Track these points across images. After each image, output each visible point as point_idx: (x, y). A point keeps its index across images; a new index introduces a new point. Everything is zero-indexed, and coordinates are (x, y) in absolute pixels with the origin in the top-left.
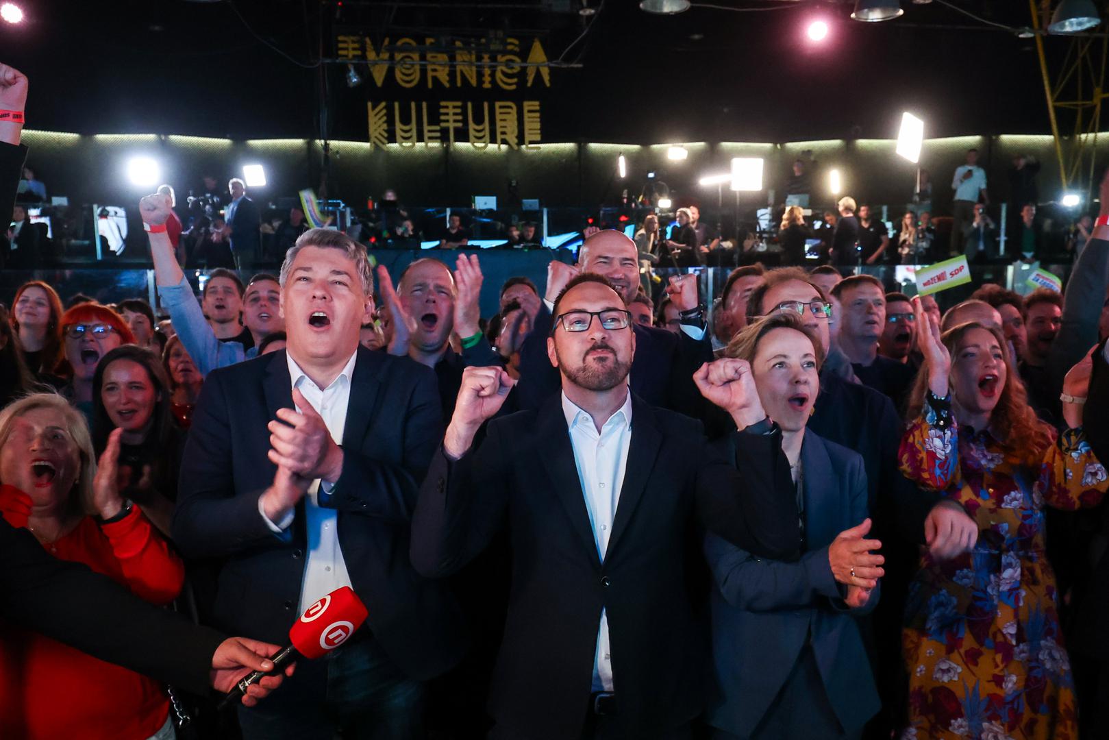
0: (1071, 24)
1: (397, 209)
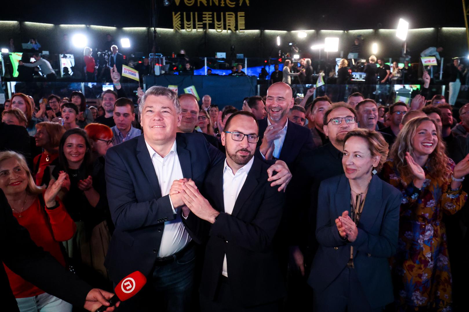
1: (185, 58)
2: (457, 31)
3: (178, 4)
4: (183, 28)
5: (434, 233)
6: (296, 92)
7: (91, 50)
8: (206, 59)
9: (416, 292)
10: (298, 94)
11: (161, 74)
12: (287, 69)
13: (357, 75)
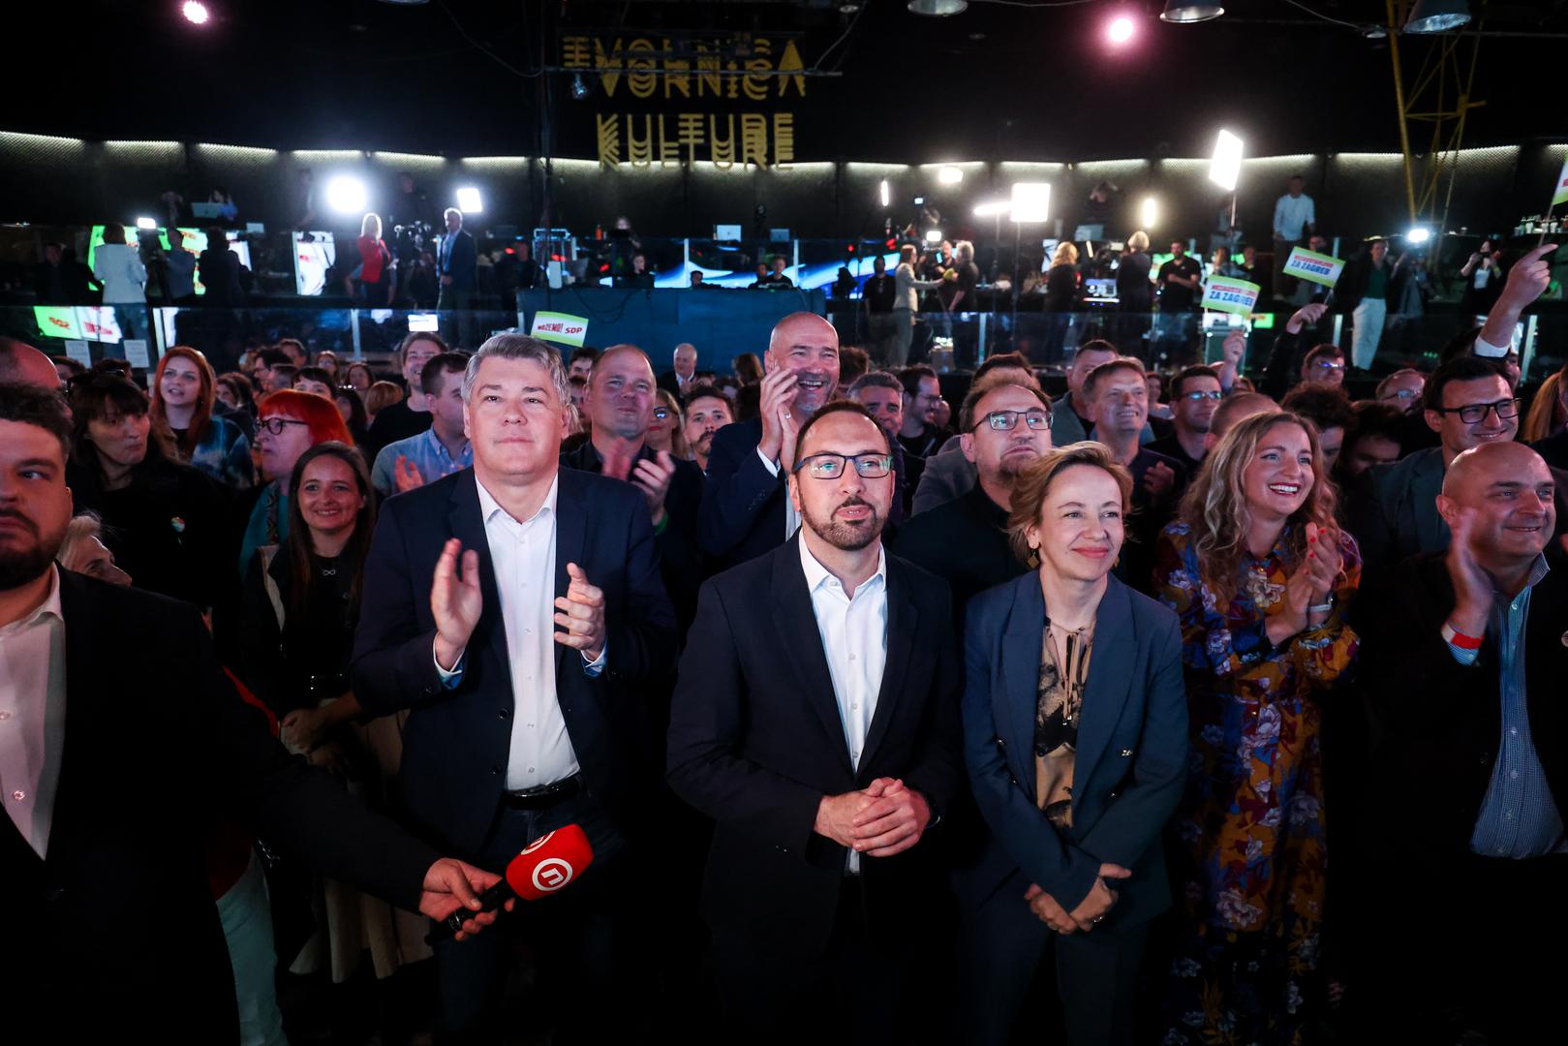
0: (1434, 22)
1: (630, 239)
2: (1380, 163)
3: (610, 92)
4: (624, 157)
5: (1281, 730)
6: (932, 333)
8: (686, 242)
9: (1231, 889)
10: (938, 340)
11: (565, 286)
12: (908, 270)
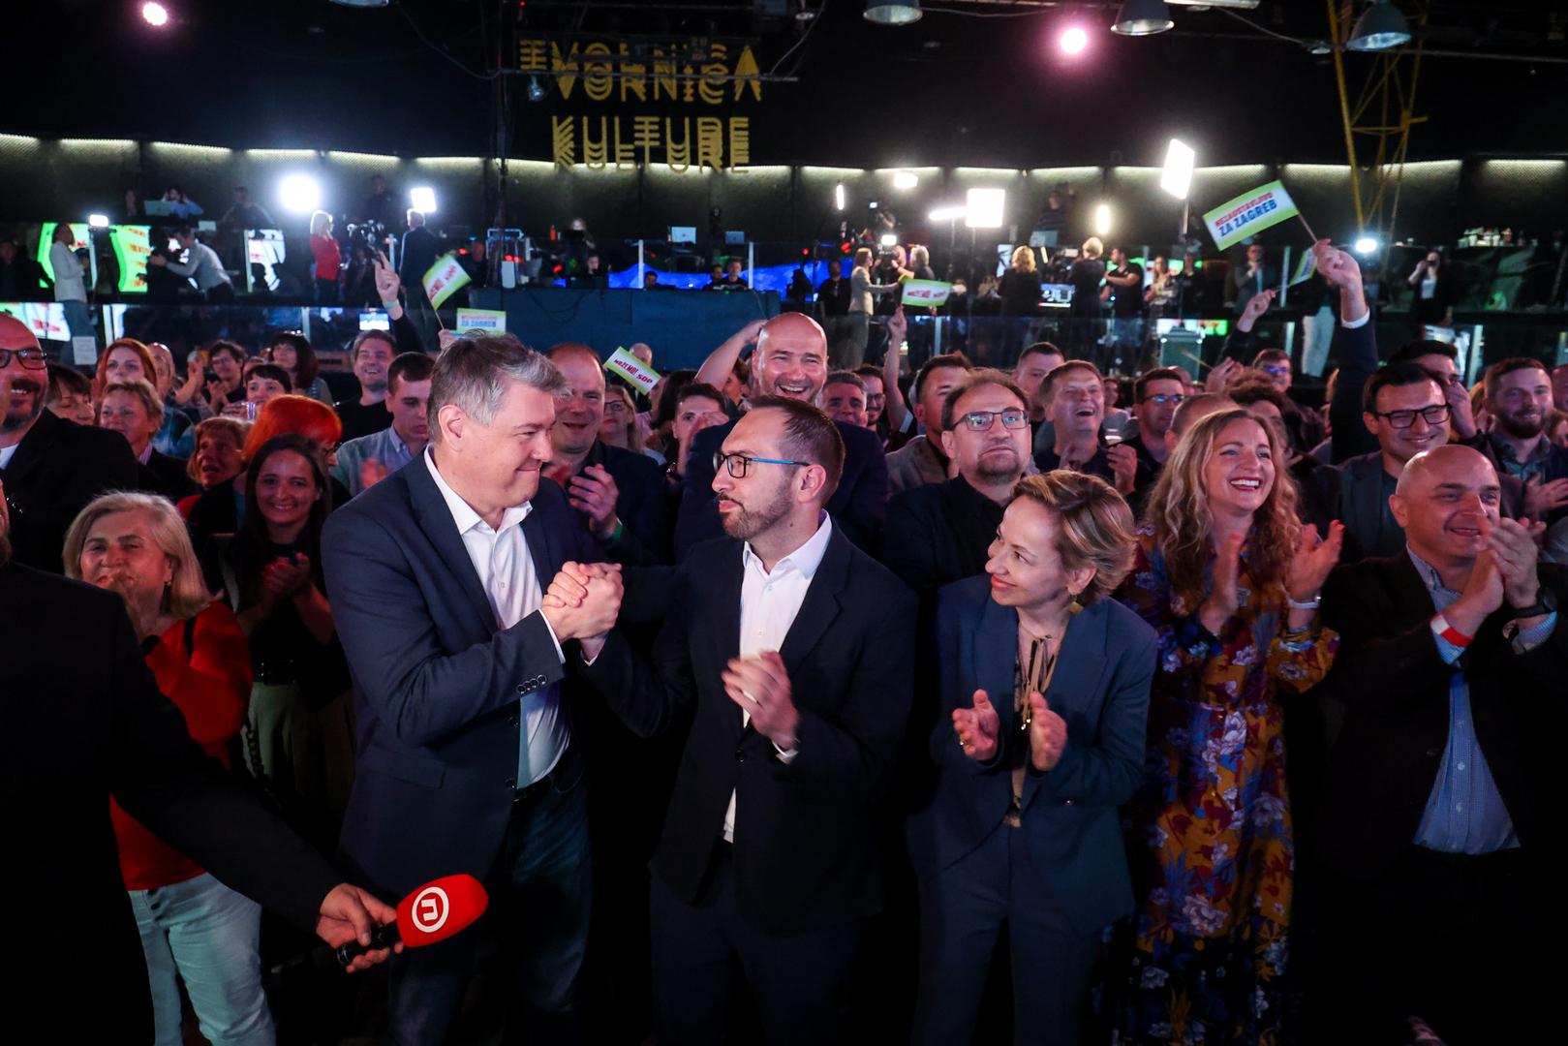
0: (1375, 40)
1: (584, 240)
2: (1326, 175)
3: (566, 95)
4: (579, 159)
5: (1247, 736)
7: (331, 219)
9: (1197, 895)
11: (518, 286)
12: (863, 274)
13: (1054, 291)
